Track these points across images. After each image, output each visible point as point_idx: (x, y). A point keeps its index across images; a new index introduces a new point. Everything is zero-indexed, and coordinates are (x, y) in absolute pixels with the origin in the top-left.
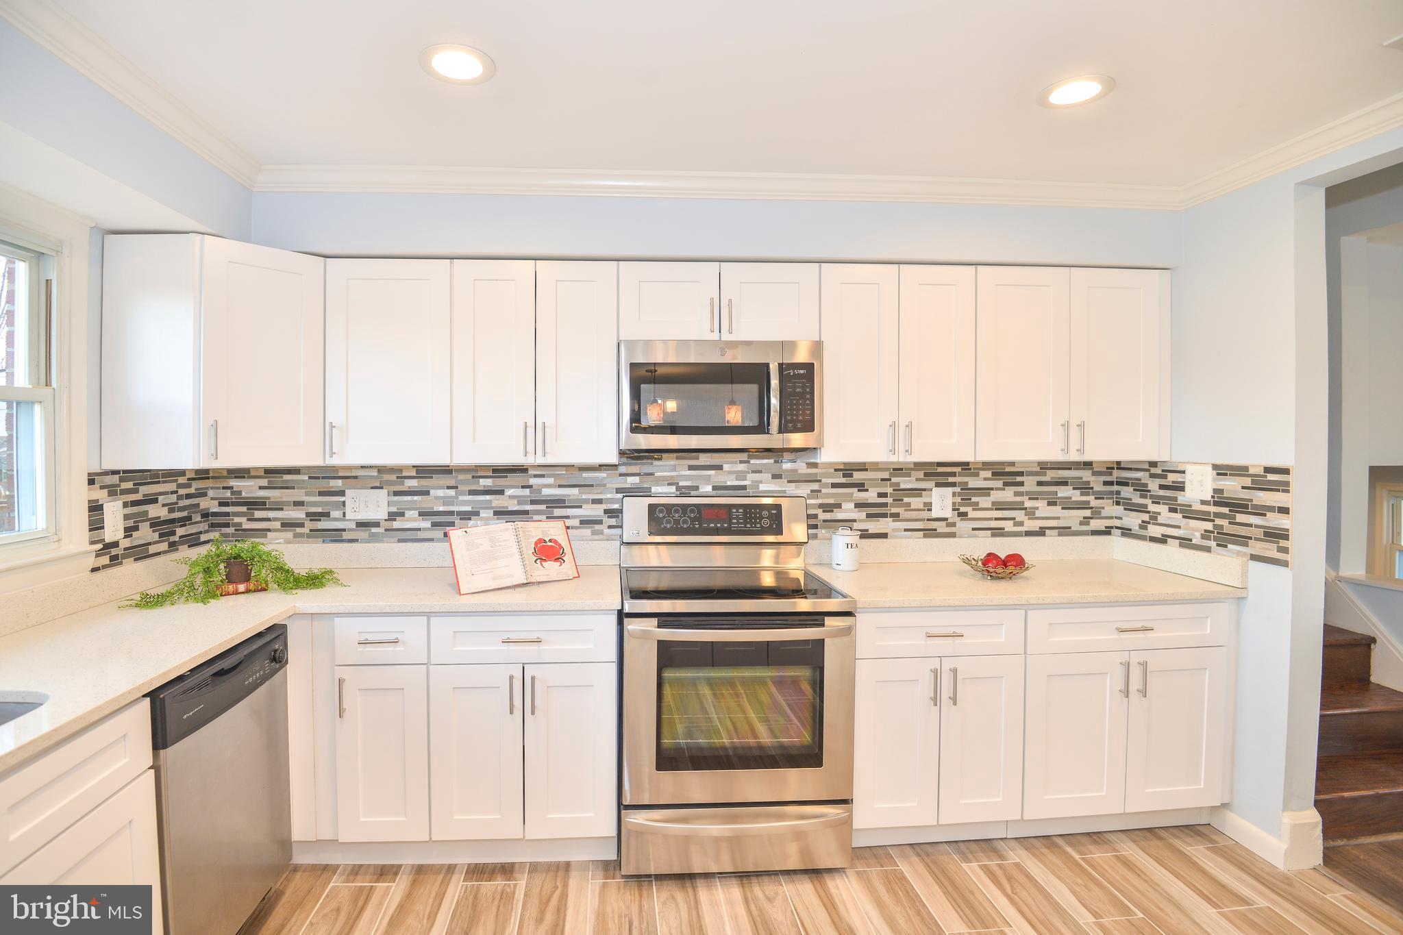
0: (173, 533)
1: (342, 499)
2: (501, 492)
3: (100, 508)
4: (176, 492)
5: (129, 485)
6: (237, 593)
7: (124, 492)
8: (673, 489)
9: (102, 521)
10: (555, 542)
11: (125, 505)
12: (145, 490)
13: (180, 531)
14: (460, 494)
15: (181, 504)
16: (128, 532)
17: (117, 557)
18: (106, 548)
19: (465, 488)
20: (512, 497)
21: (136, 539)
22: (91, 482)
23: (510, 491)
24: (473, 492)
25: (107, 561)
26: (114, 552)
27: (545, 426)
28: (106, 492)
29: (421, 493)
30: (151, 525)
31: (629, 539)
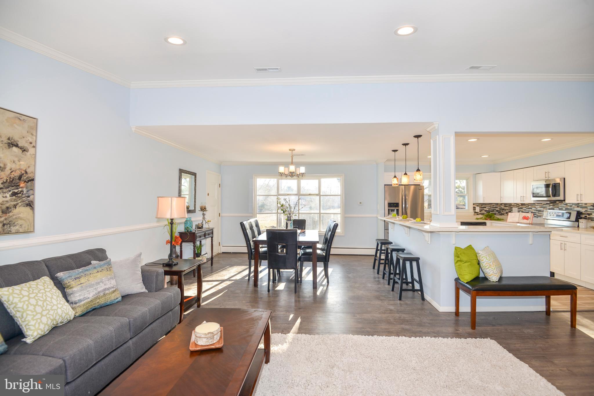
0: (490, 213)
1: (512, 209)
2: (532, 209)
3: (475, 208)
5: (481, 205)
6: (488, 220)
7: (479, 206)
8: (558, 209)
10: (528, 217)
11: (480, 208)
12: (483, 206)
14: (526, 209)
15: (491, 208)
16: (480, 211)
17: (478, 214)
18: (475, 212)
19: (527, 208)
20: (533, 209)
21: (482, 212)
22: (474, 204)
23: (533, 208)
24: (528, 208)
25: (476, 214)
26: (478, 213)
27: (523, 196)
28: (476, 206)
29: (522, 208)
30: (485, 211)
31: (544, 218)
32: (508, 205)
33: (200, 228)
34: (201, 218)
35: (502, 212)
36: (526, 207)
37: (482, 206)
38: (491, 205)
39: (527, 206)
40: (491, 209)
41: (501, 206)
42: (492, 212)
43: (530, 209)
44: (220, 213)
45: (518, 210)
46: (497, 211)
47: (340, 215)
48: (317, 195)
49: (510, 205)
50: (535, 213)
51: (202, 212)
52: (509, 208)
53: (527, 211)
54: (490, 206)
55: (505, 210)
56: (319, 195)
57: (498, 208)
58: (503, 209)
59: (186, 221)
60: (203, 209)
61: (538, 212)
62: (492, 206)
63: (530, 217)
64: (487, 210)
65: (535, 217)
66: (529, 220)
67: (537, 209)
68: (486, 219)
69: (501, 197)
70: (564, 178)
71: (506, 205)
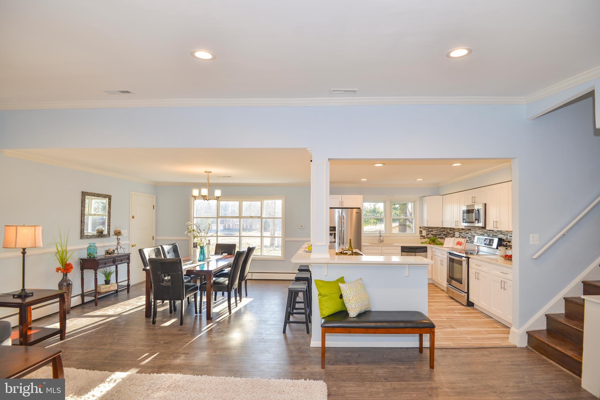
1: (455, 233)
3: (422, 231)
5: (427, 229)
7: (426, 230)
9: (422, 233)
10: (462, 242)
11: (426, 231)
13: (438, 236)
16: (427, 235)
17: (425, 238)
18: (422, 236)
21: (428, 236)
22: (420, 228)
24: (466, 233)
25: (423, 238)
26: (424, 237)
27: (457, 221)
28: (423, 229)
29: (462, 233)
30: (432, 235)
31: (475, 244)
32: (452, 229)
33: (110, 254)
34: (115, 243)
35: (448, 236)
36: (465, 231)
37: (429, 229)
38: (438, 229)
39: (465, 230)
40: (438, 233)
41: (447, 230)
42: (439, 236)
43: (467, 234)
44: (153, 237)
45: (459, 234)
46: (444, 235)
47: (281, 238)
48: (259, 217)
49: (454, 229)
50: (471, 238)
51: (116, 237)
53: (465, 236)
55: (451, 234)
56: (261, 217)
57: (445, 231)
58: (449, 233)
59: (89, 247)
60: (118, 233)
61: (472, 237)
64: (434, 233)
65: (471, 242)
66: (462, 245)
67: (472, 234)
68: (430, 243)
69: (442, 221)
70: (485, 204)
71: (451, 229)
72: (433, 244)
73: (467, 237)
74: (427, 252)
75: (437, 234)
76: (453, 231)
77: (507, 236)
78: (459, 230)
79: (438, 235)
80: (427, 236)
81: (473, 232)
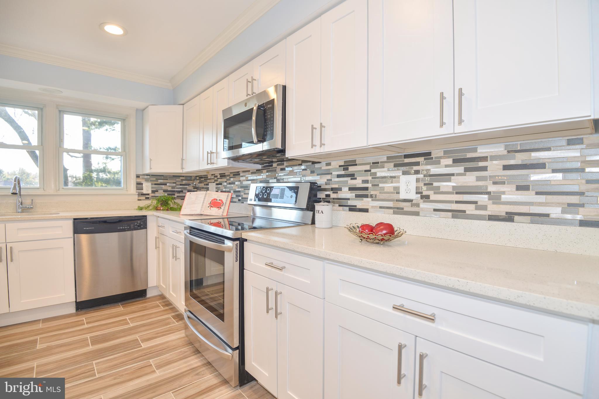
0: (174, 195)
1: (208, 186)
3: (142, 184)
4: (176, 183)
5: (155, 179)
6: (160, 210)
7: (151, 181)
9: (143, 187)
10: (221, 201)
11: (152, 184)
13: (177, 195)
14: (227, 184)
15: (177, 186)
16: (153, 192)
17: (148, 198)
18: (143, 194)
19: (228, 182)
20: (237, 185)
22: (138, 177)
23: (236, 183)
24: (230, 184)
25: (144, 198)
26: (147, 196)
27: (212, 153)
28: (144, 180)
29: (221, 184)
30: (164, 191)
31: (249, 202)
36: (227, 180)
37: (158, 180)
38: (177, 180)
39: (228, 178)
42: (179, 195)
45: (216, 188)
49: (206, 178)
50: (239, 191)
52: (204, 185)
53: (228, 190)
54: (175, 182)
61: (243, 189)
62: (179, 181)
63: (224, 202)
64: (169, 189)
65: (239, 200)
66: (222, 208)
67: (241, 183)
68: (157, 209)
69: (182, 160)
70: (284, 88)
71: (202, 179)
72: (163, 210)
73: (232, 191)
74: (146, 228)
75: (174, 191)
76: (205, 183)
77: (329, 177)
78: (216, 179)
79: (177, 191)
80: (153, 195)
81: (244, 178)
